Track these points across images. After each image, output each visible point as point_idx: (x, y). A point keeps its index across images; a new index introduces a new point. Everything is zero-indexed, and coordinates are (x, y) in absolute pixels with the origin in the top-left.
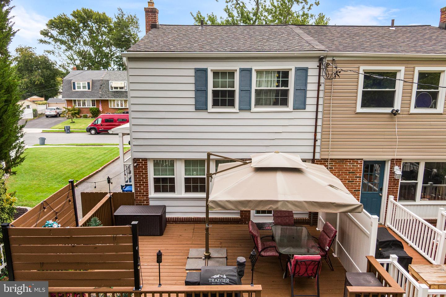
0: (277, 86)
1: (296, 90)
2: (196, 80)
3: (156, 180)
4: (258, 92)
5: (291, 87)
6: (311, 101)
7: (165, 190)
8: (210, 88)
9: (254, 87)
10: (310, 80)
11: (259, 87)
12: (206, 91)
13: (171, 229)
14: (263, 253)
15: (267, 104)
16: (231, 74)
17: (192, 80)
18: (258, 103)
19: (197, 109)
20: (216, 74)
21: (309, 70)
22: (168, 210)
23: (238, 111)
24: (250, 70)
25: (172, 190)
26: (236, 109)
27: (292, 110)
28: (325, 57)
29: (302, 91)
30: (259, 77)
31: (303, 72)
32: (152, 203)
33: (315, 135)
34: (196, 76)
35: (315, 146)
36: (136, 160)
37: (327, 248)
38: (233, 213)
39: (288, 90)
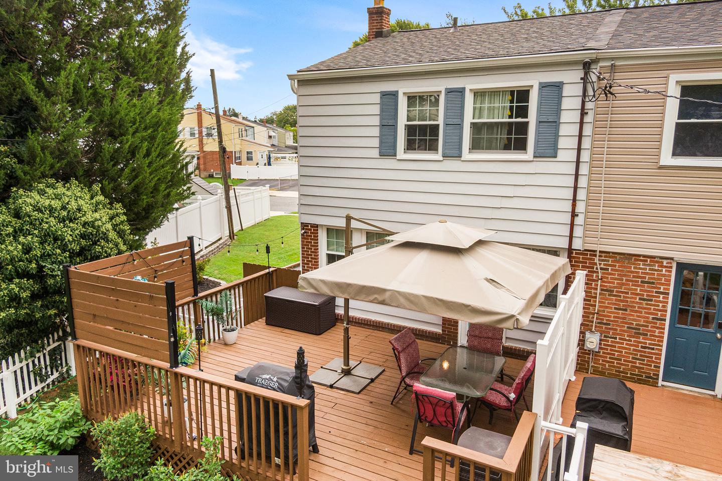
0: (511, 117)
1: (539, 123)
2: (382, 110)
3: (330, 258)
4: (476, 127)
5: (532, 118)
6: (567, 142)
8: (402, 121)
9: (468, 119)
10: (566, 104)
11: (479, 118)
12: (394, 127)
14: (407, 380)
15: (490, 147)
16: (434, 98)
17: (376, 110)
18: (476, 146)
19: (382, 154)
20: (412, 99)
21: (565, 87)
22: (337, 302)
23: (441, 158)
24: (461, 91)
26: (438, 156)
27: (531, 158)
28: (596, 61)
29: (550, 124)
30: (479, 101)
31: (554, 91)
33: (574, 206)
34: (382, 105)
35: (572, 225)
36: (304, 226)
37: (512, 396)
38: (431, 323)
39: (527, 123)
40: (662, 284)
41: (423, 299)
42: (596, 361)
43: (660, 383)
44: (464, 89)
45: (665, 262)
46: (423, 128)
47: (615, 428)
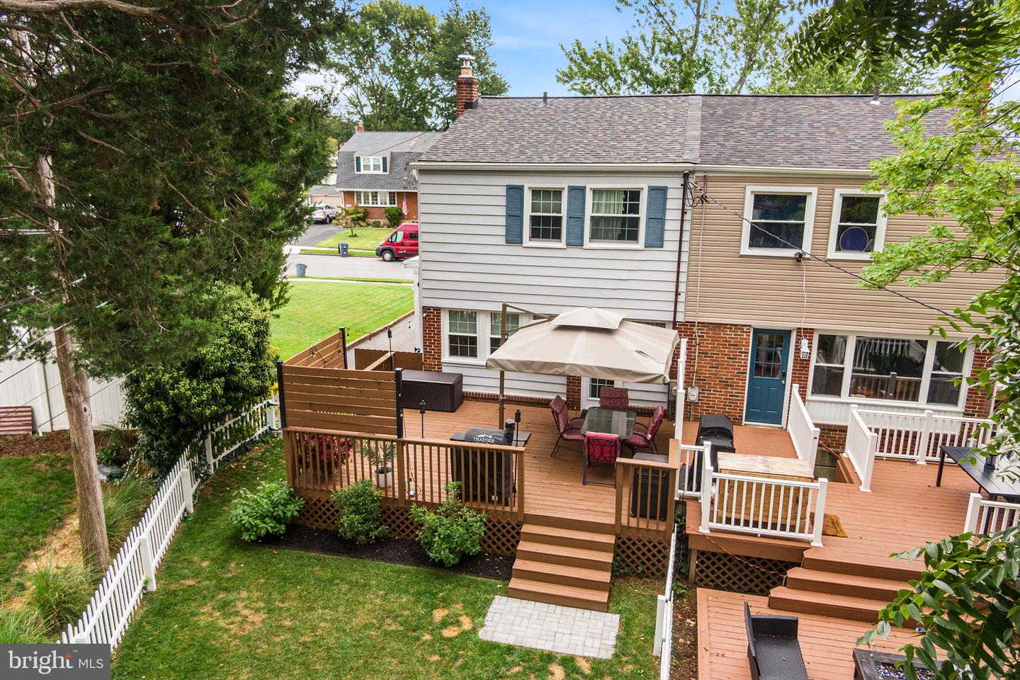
0: (624, 212)
1: (649, 219)
2: (508, 202)
3: (453, 339)
4: (594, 220)
5: (643, 214)
6: (671, 236)
7: (464, 353)
8: (528, 212)
9: (589, 213)
10: (670, 204)
11: (597, 212)
12: (521, 217)
13: (469, 408)
14: (565, 436)
15: (607, 237)
16: (558, 193)
17: (503, 201)
18: (595, 236)
19: (508, 242)
20: (536, 193)
21: (669, 191)
22: (465, 381)
23: (565, 247)
24: (583, 189)
25: (473, 353)
26: (562, 244)
27: (643, 248)
28: (693, 172)
29: (658, 220)
30: (597, 198)
31: (659, 194)
32: (445, 370)
33: (677, 286)
34: (508, 197)
35: (676, 302)
36: (425, 309)
37: (649, 436)
38: (557, 393)
39: (638, 218)
40: (744, 346)
41: (596, 369)
42: (696, 410)
43: (744, 422)
44: (585, 187)
45: (745, 328)
46: (546, 219)
47: (726, 443)
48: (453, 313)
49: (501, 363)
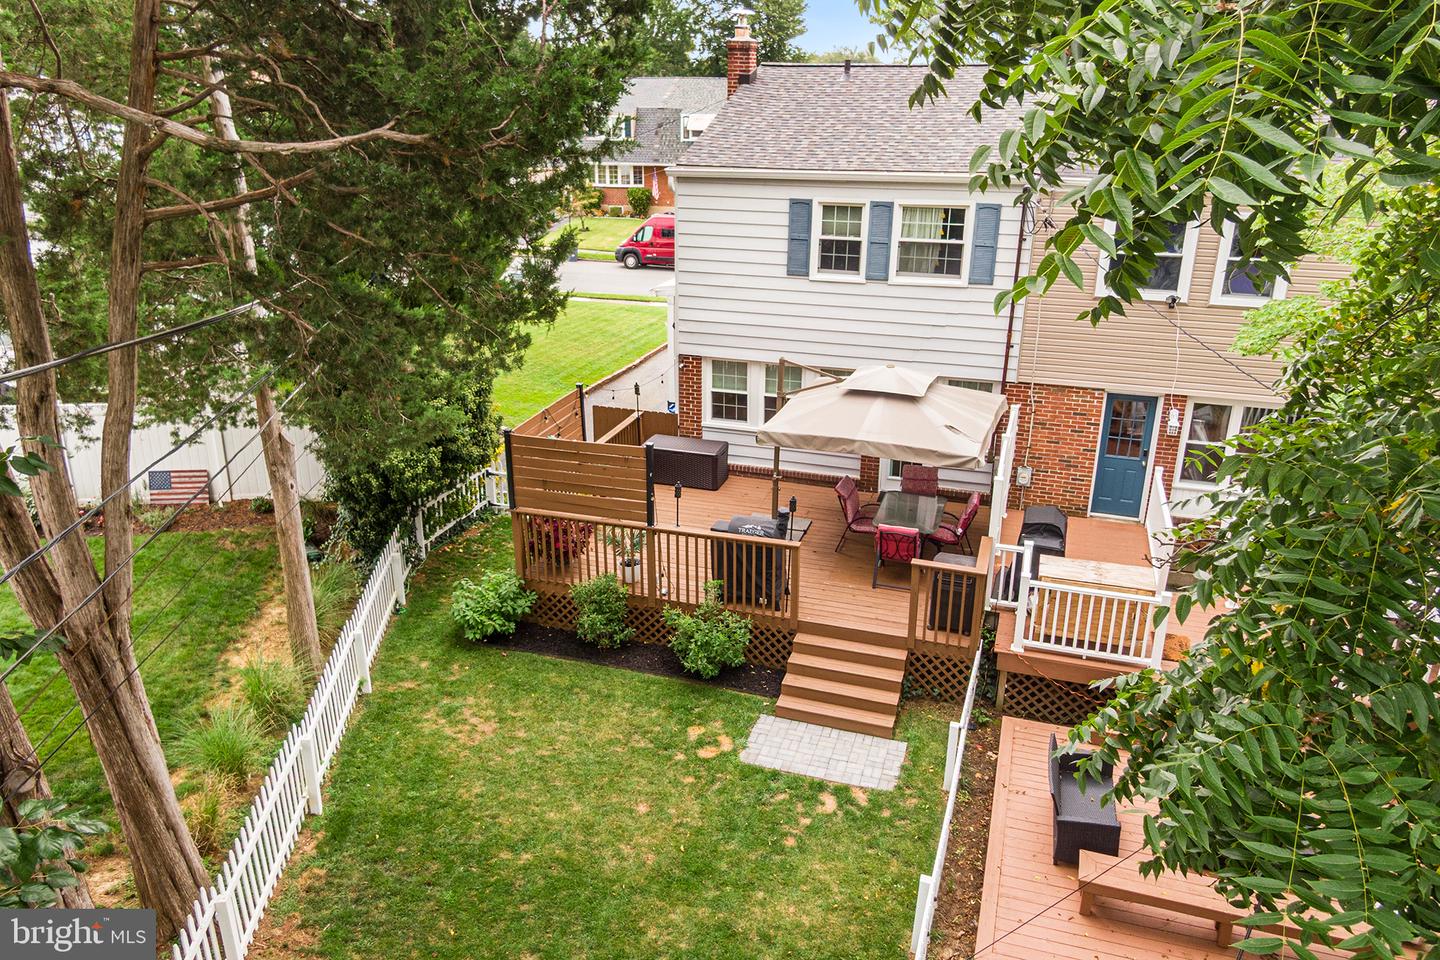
0: (944, 237)
1: (975, 246)
2: (792, 221)
3: (717, 397)
4: (905, 247)
5: (967, 241)
6: (1004, 269)
7: (730, 415)
8: (816, 235)
9: (897, 237)
10: (1004, 228)
11: (908, 236)
12: (807, 241)
13: (735, 486)
14: (854, 527)
15: (919, 269)
16: (857, 210)
17: (785, 220)
18: (904, 266)
19: (790, 273)
20: (828, 209)
21: (1003, 210)
22: (731, 451)
23: (864, 281)
24: (889, 206)
25: (743, 417)
26: (860, 277)
27: (966, 285)
29: (988, 249)
30: (908, 217)
31: (991, 213)
32: (706, 436)
33: (1009, 336)
34: (791, 214)
35: (1007, 357)
36: (682, 358)
37: (960, 531)
38: (848, 469)
39: (961, 246)
40: (1094, 416)
41: (894, 450)
42: (1027, 497)
43: (1089, 513)
44: (892, 203)
45: (1097, 393)
46: (841, 245)
47: (1055, 544)
48: (717, 364)
49: (775, 437)
